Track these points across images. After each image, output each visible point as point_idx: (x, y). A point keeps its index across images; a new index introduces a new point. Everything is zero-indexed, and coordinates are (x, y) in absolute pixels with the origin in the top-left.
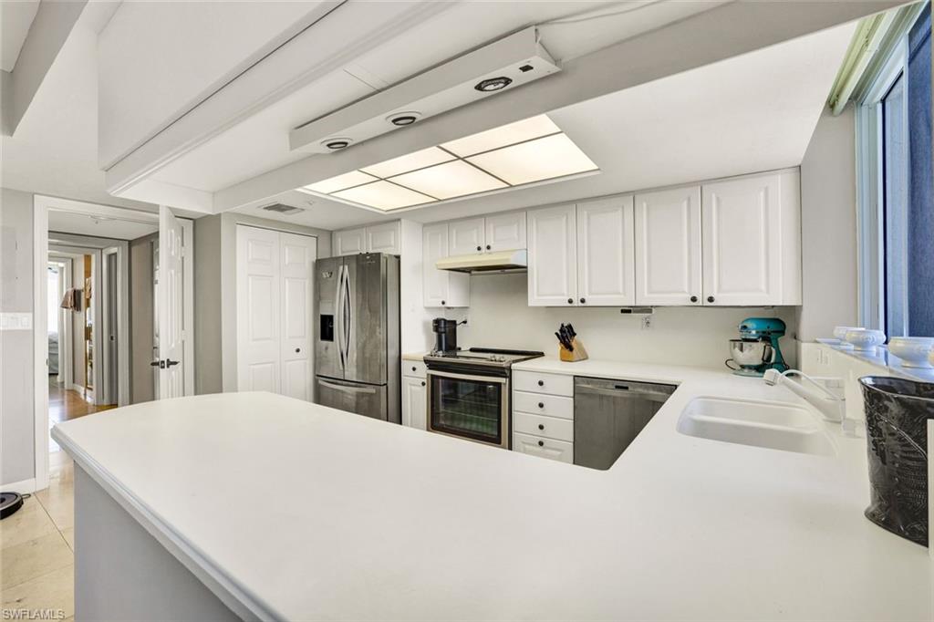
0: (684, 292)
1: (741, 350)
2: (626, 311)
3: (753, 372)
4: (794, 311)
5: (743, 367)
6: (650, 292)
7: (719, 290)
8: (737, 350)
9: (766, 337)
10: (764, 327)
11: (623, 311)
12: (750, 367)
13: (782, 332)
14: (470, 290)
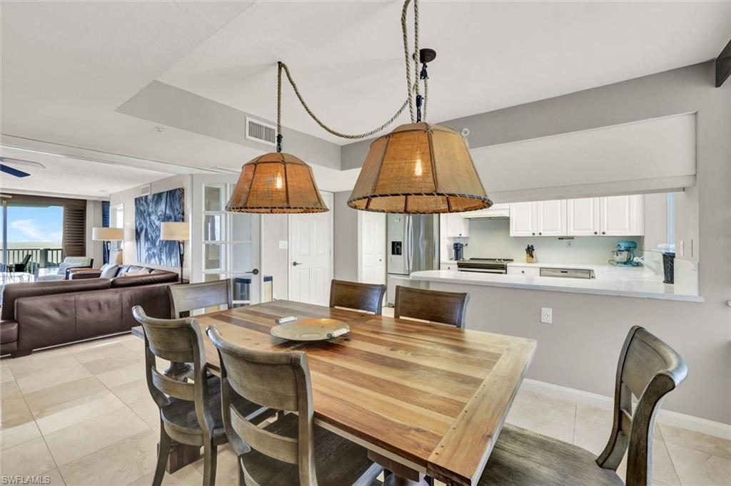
0: (590, 230)
1: (617, 255)
2: (561, 238)
3: (623, 265)
4: (640, 238)
5: (618, 263)
6: (574, 230)
7: (607, 229)
8: (615, 256)
9: (628, 249)
10: (627, 245)
11: (559, 239)
12: (621, 263)
13: (635, 247)
14: (470, 228)
